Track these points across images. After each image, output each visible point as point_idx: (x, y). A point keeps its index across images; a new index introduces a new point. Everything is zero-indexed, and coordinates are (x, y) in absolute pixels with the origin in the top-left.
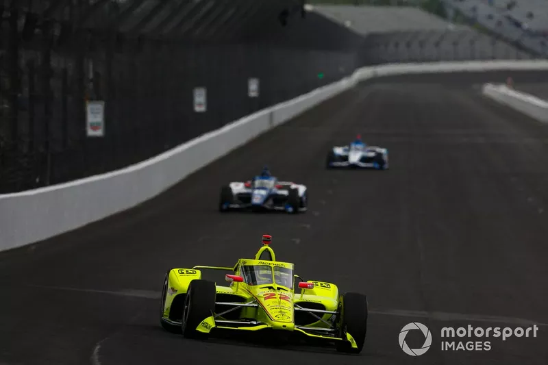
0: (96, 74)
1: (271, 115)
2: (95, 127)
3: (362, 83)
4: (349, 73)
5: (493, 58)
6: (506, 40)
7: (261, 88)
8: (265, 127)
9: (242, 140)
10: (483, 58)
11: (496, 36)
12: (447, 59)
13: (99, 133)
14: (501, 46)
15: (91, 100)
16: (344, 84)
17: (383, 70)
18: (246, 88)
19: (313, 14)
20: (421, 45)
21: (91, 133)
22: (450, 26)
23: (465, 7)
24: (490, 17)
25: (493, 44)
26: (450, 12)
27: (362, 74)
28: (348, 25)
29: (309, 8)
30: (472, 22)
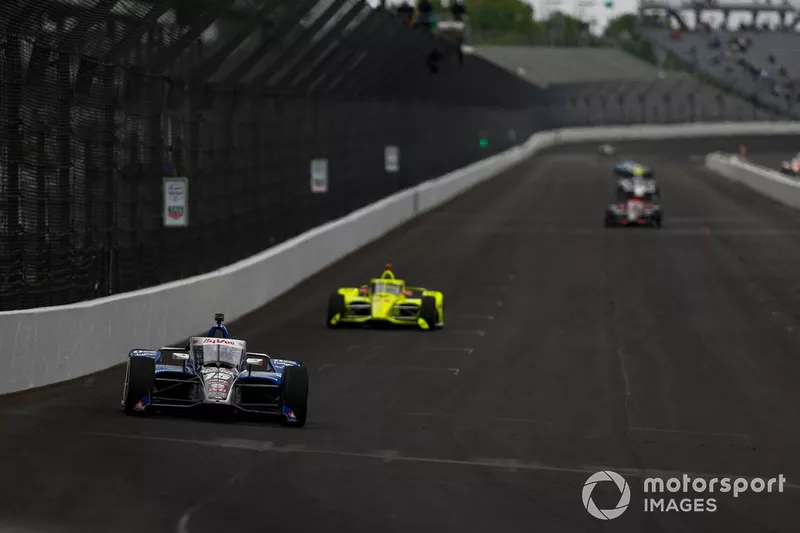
0: (176, 140)
1: (416, 197)
2: (175, 214)
3: (541, 153)
4: (521, 140)
5: (720, 118)
6: (739, 94)
7: (402, 160)
8: (408, 213)
9: (376, 232)
10: (707, 118)
11: (726, 87)
12: (656, 121)
13: (181, 221)
14: (731, 101)
15: (170, 175)
16: (515, 155)
17: (569, 134)
18: (382, 161)
19: (473, 58)
20: (621, 100)
21: (169, 221)
22: (662, 74)
23: (681, 48)
24: (716, 61)
25: (719, 99)
26: (661, 56)
27: (538, 140)
28: (521, 72)
29: (467, 49)
30: (690, 68)
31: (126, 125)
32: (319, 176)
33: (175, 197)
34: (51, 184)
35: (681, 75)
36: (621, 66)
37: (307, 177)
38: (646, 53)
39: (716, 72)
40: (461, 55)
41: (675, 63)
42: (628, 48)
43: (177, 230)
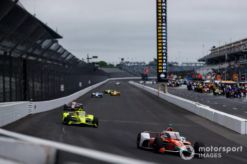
1: (93, 87)
2: (62, 89)
3: (108, 81)
4: (106, 80)
5: (130, 77)
6: (133, 74)
7: (91, 82)
8: (91, 89)
9: (88, 91)
10: (129, 77)
11: (131, 73)
12: (122, 77)
14: (132, 75)
15: (62, 84)
16: (105, 81)
17: (112, 79)
18: (88, 82)
19: (100, 69)
20: (118, 74)
21: (62, 90)
22: (123, 71)
23: (125, 68)
24: (130, 70)
25: (130, 74)
26: (123, 69)
27: (108, 80)
28: (106, 71)
29: (99, 68)
30: (127, 71)
31: (56, 78)
32: (80, 84)
33: (62, 87)
34: (47, 86)
35: (126, 71)
36: (118, 70)
37: (79, 85)
38: (121, 69)
39: (130, 71)
40: (98, 69)
41: (124, 70)
42: (118, 68)
43: (62, 91)
